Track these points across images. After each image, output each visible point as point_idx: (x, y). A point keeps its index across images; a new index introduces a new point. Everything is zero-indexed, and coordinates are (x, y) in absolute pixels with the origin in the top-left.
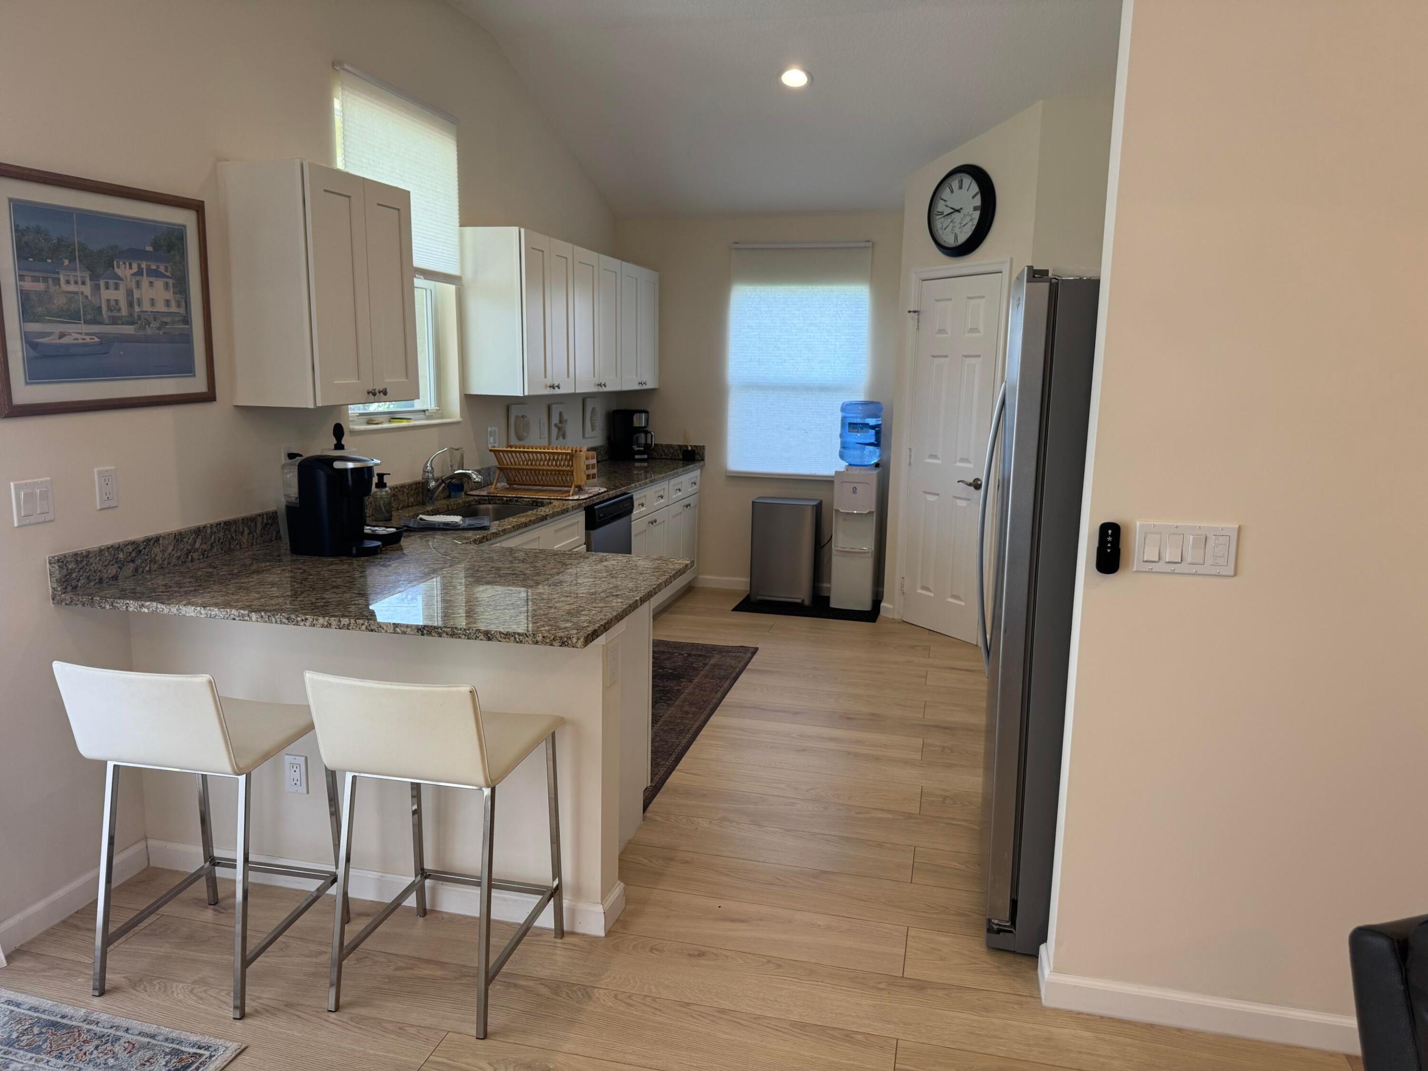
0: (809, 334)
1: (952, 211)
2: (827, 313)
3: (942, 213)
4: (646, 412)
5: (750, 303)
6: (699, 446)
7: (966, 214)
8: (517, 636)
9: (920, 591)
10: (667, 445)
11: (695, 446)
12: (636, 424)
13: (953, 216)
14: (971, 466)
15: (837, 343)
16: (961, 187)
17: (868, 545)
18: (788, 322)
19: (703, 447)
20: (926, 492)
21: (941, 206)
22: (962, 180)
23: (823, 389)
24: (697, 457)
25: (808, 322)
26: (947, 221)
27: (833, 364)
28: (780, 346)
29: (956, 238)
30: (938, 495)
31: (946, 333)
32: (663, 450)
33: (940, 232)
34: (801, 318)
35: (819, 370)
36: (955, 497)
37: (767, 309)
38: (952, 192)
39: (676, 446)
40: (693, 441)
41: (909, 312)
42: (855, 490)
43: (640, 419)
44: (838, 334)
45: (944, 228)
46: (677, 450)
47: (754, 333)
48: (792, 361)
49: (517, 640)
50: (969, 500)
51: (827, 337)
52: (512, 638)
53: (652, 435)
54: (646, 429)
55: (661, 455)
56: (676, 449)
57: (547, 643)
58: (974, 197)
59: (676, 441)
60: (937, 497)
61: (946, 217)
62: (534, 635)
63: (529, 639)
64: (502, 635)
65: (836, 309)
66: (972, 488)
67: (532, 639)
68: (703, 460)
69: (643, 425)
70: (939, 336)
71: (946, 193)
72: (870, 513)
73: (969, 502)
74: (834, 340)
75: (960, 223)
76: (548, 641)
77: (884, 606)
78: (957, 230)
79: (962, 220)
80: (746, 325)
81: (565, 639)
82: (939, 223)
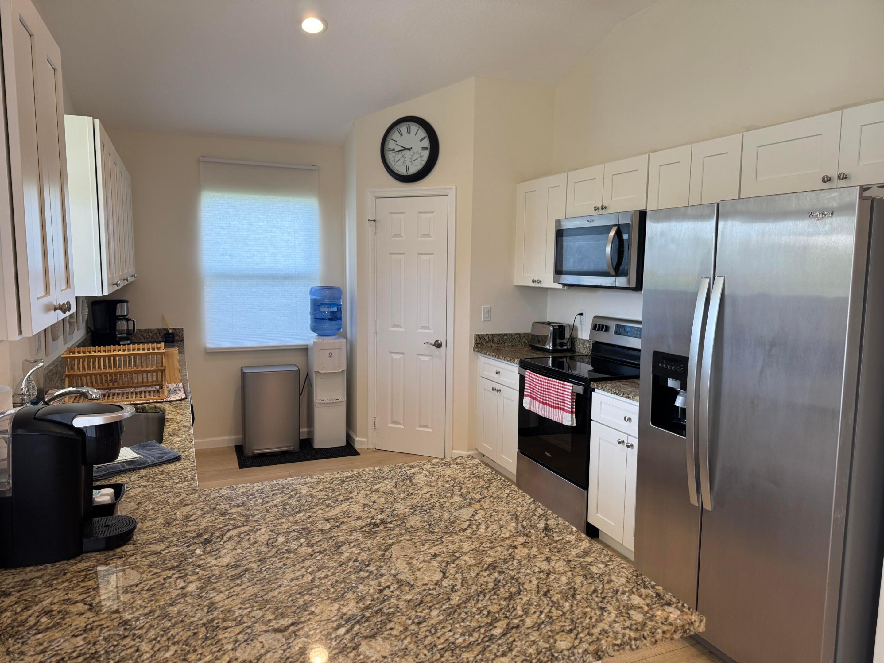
0: (272, 234)
1: (403, 149)
2: (286, 218)
3: (393, 150)
4: (126, 302)
5: (220, 207)
6: (178, 329)
7: (416, 152)
8: (633, 642)
9: (390, 425)
10: (146, 330)
11: (174, 329)
12: (118, 313)
13: (404, 152)
14: (431, 331)
15: (296, 242)
16: (409, 132)
17: (342, 396)
18: (254, 224)
19: (182, 329)
20: (391, 352)
21: (391, 144)
22: (410, 127)
23: (287, 277)
24: (176, 338)
25: (272, 225)
26: (399, 156)
27: (294, 258)
28: (249, 243)
29: (408, 168)
30: (403, 353)
31: (402, 237)
32: (142, 335)
33: (393, 163)
34: (265, 222)
35: (283, 263)
36: (418, 354)
37: (235, 213)
38: (401, 135)
39: (155, 330)
40: (171, 325)
41: (369, 220)
42: (331, 355)
43: (122, 308)
44: (296, 235)
45: (396, 160)
46: (156, 334)
47: (225, 232)
48: (260, 255)
49: (634, 647)
50: (432, 356)
51: (288, 237)
52: (628, 647)
53: (134, 322)
54: (127, 317)
55: (141, 339)
56: (155, 332)
57: (667, 638)
58: (421, 140)
59: (156, 325)
60: (402, 355)
61: (397, 153)
62: (653, 633)
63: (647, 642)
64: (616, 648)
65: (293, 216)
66: (434, 347)
67: (650, 640)
68: (182, 340)
69: (125, 314)
70: (393, 239)
71: (395, 135)
72: (343, 371)
73: (431, 357)
74: (293, 239)
75: (411, 159)
76: (668, 635)
77: (358, 441)
78: (408, 163)
79: (412, 156)
80: (217, 225)
81: (687, 627)
82: (390, 157)
